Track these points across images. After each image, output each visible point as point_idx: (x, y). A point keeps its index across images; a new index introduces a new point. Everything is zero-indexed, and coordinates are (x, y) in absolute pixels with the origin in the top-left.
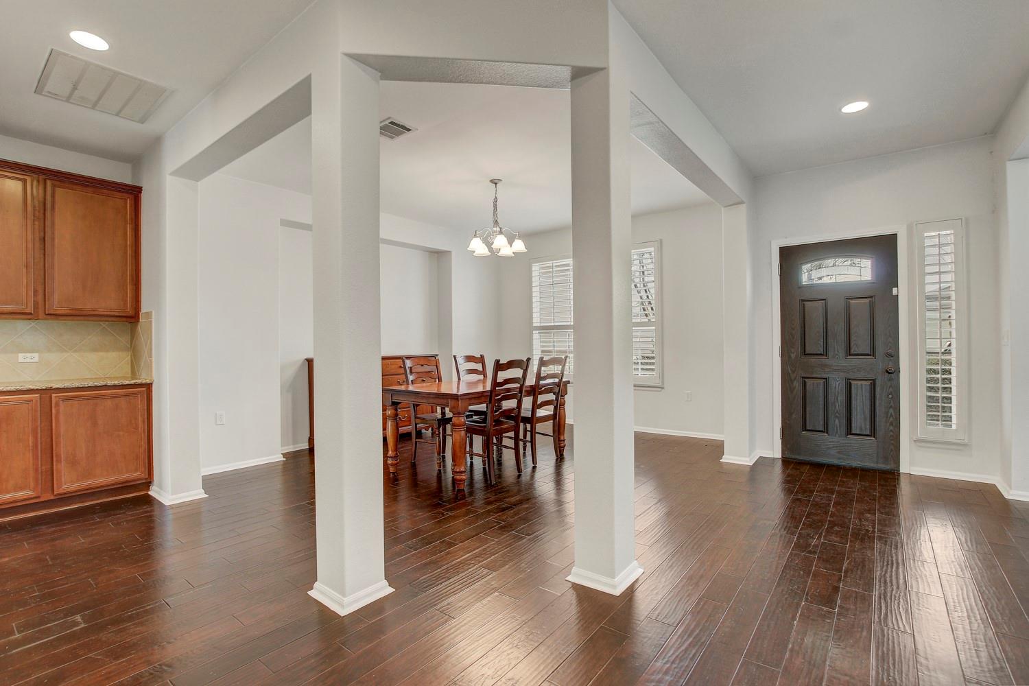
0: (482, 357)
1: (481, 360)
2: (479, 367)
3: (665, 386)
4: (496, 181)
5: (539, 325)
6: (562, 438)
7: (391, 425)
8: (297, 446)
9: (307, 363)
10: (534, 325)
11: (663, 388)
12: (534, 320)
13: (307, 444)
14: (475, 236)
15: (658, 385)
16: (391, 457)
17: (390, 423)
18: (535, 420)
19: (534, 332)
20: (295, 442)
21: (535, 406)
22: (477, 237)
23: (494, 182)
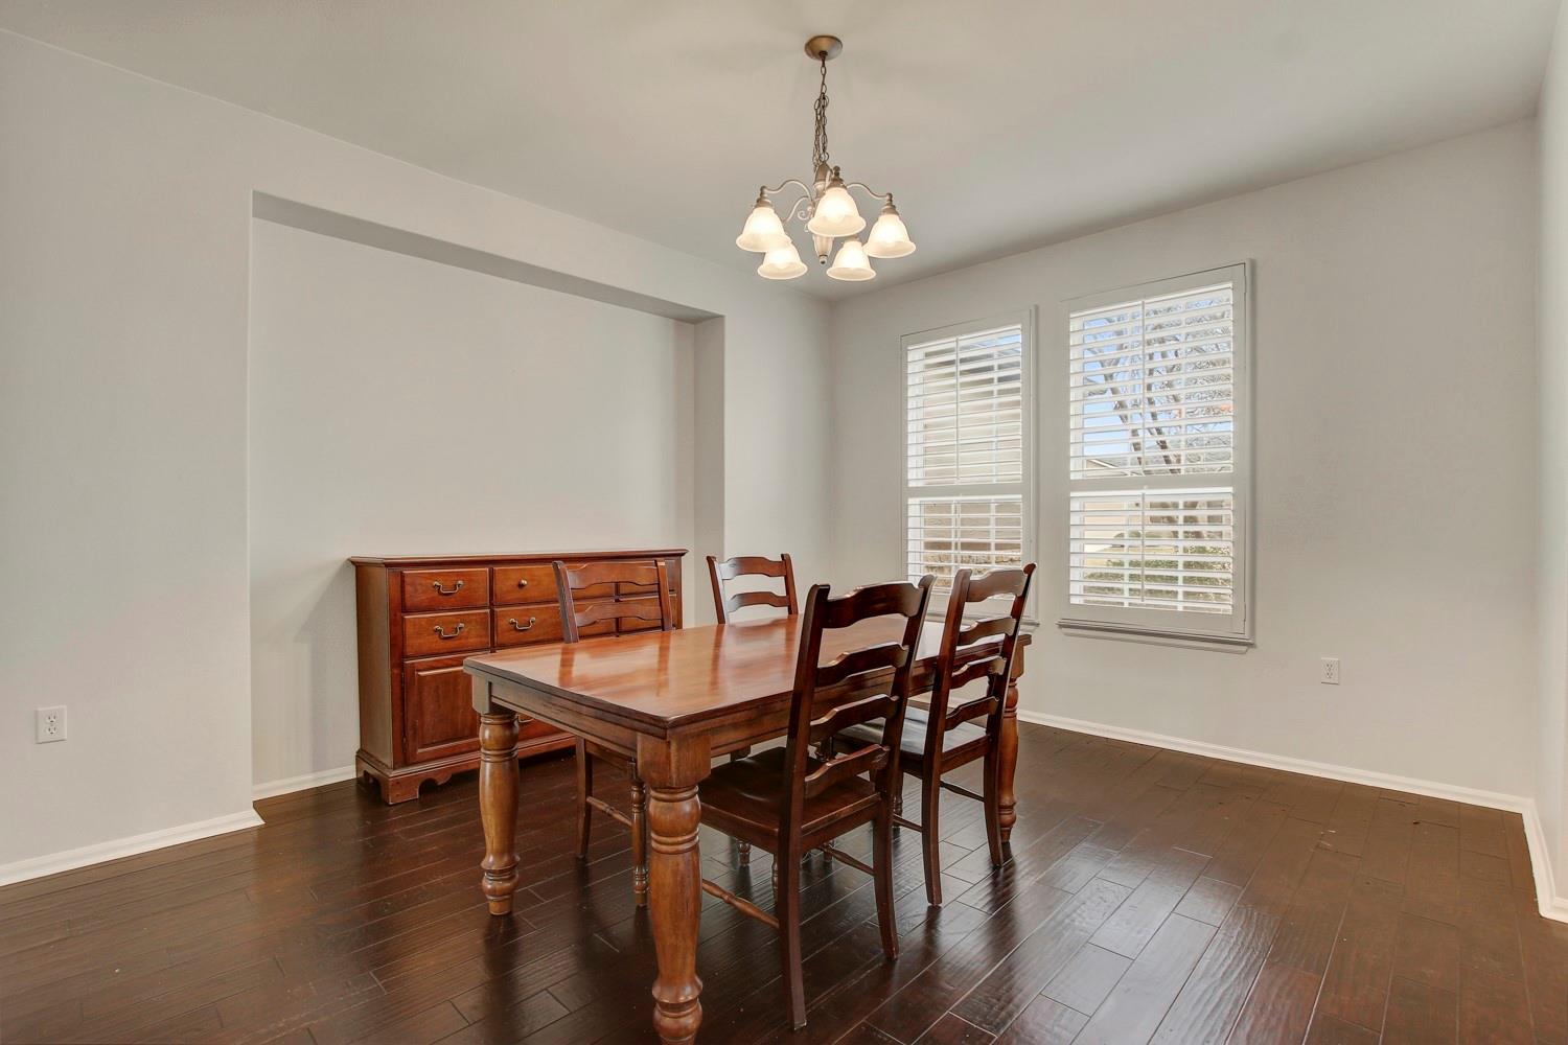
0: (786, 560)
1: (784, 568)
2: (777, 586)
3: (1259, 641)
4: (824, 45)
5: (920, 484)
6: (1006, 800)
7: (492, 774)
8: (320, 774)
9: (353, 568)
10: (912, 484)
11: (1250, 645)
12: (911, 475)
13: (354, 767)
14: (760, 202)
15: (1238, 637)
16: (494, 872)
17: (488, 765)
18: (936, 765)
19: (911, 501)
20: (318, 765)
21: (940, 721)
22: (767, 204)
23: (819, 49)
